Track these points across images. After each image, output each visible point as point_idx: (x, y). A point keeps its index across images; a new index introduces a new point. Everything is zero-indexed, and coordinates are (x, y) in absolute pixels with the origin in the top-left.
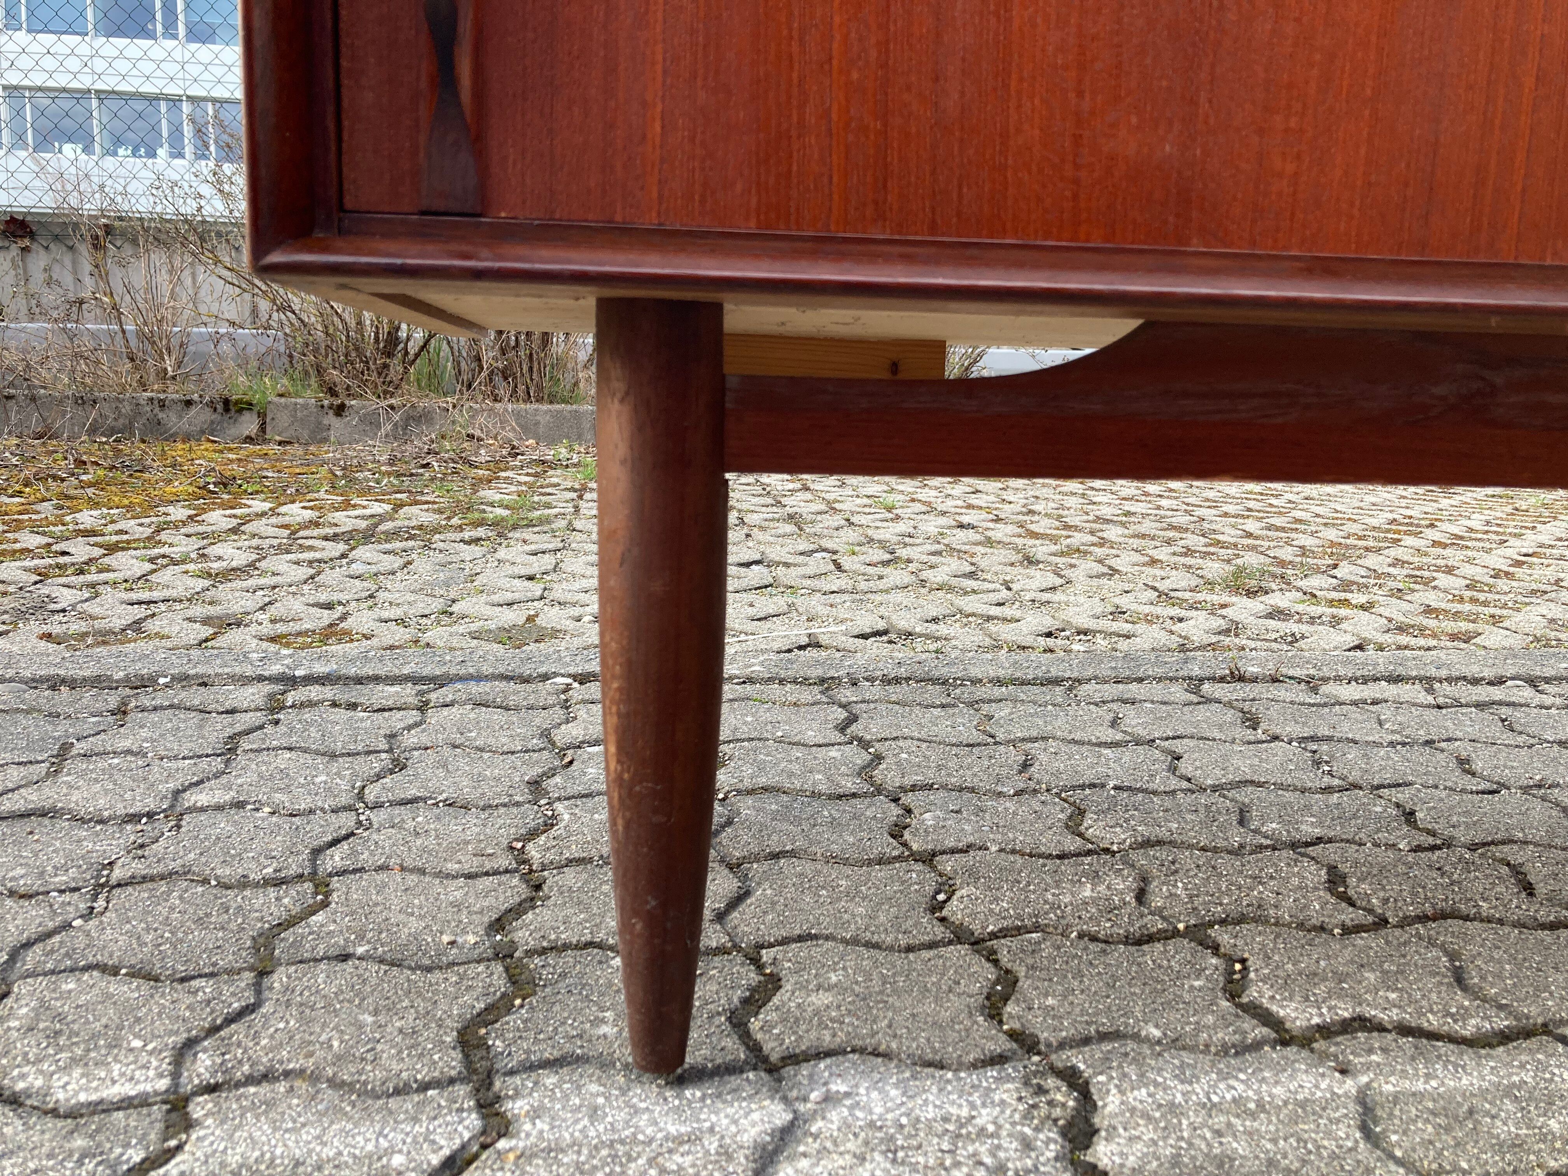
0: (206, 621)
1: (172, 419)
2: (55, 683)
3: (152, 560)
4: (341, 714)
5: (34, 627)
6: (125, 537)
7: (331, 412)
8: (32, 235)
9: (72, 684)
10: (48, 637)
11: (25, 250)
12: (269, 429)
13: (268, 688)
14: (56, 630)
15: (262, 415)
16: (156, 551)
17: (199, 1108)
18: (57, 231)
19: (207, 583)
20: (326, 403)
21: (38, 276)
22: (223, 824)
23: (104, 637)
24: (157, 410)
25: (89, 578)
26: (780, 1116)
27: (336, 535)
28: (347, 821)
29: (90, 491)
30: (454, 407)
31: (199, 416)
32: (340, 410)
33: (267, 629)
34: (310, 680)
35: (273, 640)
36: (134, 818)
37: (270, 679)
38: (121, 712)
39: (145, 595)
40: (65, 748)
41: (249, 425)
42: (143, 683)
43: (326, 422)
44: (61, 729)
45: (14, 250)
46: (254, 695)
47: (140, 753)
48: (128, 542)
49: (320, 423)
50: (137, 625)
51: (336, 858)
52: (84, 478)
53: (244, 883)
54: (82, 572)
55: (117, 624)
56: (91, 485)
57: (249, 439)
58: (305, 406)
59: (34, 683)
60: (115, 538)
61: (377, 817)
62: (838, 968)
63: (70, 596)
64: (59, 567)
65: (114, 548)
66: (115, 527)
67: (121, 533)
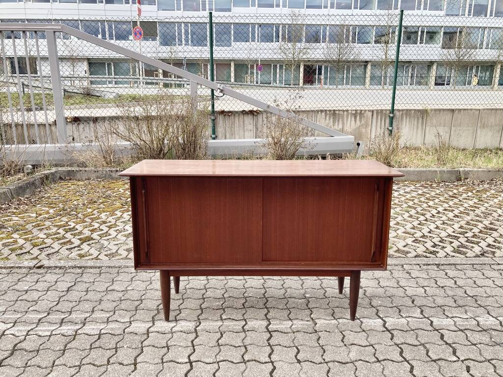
2: (109, 267)
5: (103, 252)
6: (111, 224)
8: (80, 121)
10: (105, 255)
11: (79, 124)
14: (106, 253)
17: (132, 322)
18: (85, 119)
19: (126, 238)
21: (81, 130)
22: (131, 292)
23: (113, 255)
24: (110, 173)
26: (175, 324)
28: (144, 292)
29: (102, 206)
36: (122, 291)
38: (118, 273)
39: (116, 243)
40: (113, 279)
42: (120, 267)
45: (76, 124)
47: (121, 281)
48: (111, 225)
50: (117, 252)
51: (143, 297)
52: (100, 201)
53: (134, 301)
54: (106, 236)
55: (114, 251)
56: (102, 203)
59: (107, 267)
60: (109, 224)
61: (148, 291)
62: (187, 311)
63: (106, 243)
64: (103, 234)
65: (110, 227)
66: (108, 220)
67: (110, 222)
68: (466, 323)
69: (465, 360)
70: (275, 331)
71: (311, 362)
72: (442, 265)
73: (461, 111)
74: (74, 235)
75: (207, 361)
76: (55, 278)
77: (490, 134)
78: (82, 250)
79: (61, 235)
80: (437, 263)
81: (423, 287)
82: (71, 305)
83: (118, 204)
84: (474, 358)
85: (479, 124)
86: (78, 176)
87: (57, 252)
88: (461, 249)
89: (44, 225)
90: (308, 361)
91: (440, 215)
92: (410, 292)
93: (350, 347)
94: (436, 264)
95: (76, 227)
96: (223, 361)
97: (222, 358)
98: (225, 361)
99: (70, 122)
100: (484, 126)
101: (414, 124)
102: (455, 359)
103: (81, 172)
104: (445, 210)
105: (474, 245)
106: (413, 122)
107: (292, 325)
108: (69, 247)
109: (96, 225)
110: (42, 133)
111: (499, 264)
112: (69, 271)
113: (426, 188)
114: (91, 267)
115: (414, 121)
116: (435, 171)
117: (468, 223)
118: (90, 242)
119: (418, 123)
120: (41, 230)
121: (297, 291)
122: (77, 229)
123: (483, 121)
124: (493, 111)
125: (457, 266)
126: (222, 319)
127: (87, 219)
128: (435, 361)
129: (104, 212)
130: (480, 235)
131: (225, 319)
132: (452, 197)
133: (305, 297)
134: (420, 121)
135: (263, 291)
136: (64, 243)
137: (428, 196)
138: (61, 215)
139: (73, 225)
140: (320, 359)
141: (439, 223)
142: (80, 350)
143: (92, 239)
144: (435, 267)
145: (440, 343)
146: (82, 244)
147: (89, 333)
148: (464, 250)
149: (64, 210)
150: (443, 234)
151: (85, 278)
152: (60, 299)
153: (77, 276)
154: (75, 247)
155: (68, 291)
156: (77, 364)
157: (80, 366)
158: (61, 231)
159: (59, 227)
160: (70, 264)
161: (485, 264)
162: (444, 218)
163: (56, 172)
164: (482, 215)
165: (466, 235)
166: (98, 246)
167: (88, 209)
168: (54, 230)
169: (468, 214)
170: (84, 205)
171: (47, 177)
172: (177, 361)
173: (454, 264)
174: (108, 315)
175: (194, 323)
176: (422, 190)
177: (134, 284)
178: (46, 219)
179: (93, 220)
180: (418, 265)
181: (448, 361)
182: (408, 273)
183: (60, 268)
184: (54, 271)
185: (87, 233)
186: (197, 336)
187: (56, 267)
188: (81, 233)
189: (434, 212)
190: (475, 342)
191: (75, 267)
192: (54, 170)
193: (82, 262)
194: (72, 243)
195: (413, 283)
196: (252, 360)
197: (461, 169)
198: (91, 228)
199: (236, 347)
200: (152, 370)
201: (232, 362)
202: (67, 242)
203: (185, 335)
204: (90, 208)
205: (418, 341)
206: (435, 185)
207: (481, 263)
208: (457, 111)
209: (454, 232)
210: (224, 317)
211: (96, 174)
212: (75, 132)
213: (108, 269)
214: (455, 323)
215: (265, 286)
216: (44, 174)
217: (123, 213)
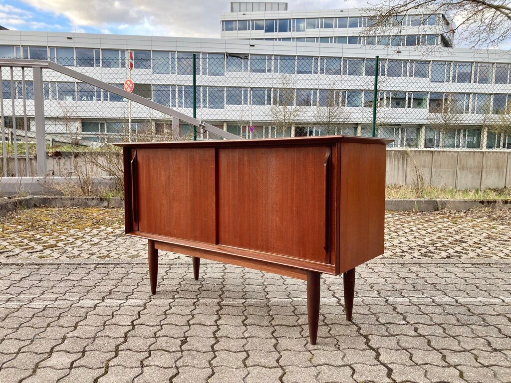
0: (89, 254)
1: (89, 202)
2: (68, 264)
3: (82, 242)
4: (104, 269)
5: (65, 255)
8: (61, 155)
9: (71, 264)
10: (67, 257)
11: (60, 159)
12: (110, 204)
13: (95, 265)
14: (68, 256)
15: (108, 201)
16: (83, 240)
17: (81, 300)
18: (67, 154)
19: (91, 246)
21: (62, 164)
22: (86, 281)
23: (75, 257)
24: (86, 200)
25: (72, 246)
27: (115, 235)
28: (100, 281)
29: (72, 224)
31: (95, 202)
33: (98, 255)
34: (101, 264)
35: (98, 257)
36: (77, 280)
37: (96, 264)
38: (76, 268)
39: (81, 249)
40: (70, 273)
41: (106, 204)
42: (79, 264)
44: (69, 270)
45: (57, 159)
46: (93, 266)
47: (78, 273)
50: (79, 255)
51: (97, 284)
53: (87, 286)
54: (71, 244)
55: (76, 254)
56: (73, 223)
57: (105, 207)
58: (118, 199)
59: (66, 264)
60: (77, 237)
62: (139, 293)
63: (69, 249)
64: (68, 243)
65: (76, 239)
66: (76, 234)
67: (78, 235)
68: (421, 300)
69: (414, 323)
70: (227, 305)
71: (258, 325)
72: (407, 264)
73: (440, 153)
74: (39, 244)
75: (151, 324)
76: (10, 271)
77: (470, 176)
78: (44, 253)
79: (25, 243)
80: (402, 262)
81: (384, 278)
82: (21, 289)
83: (89, 223)
84: (423, 322)
85: (458, 166)
86: (53, 203)
87: (18, 255)
88: (428, 254)
89: (9, 236)
90: (255, 325)
91: (413, 233)
92: (370, 281)
93: (300, 316)
94: (401, 264)
95: (43, 238)
96: (167, 324)
97: (166, 322)
98: (170, 324)
99: (51, 156)
100: (463, 168)
101: (395, 164)
102: (404, 322)
103: (57, 200)
104: (419, 229)
105: (441, 252)
106: (393, 163)
107: (245, 302)
108: (30, 251)
109: (63, 237)
110: (22, 166)
111: (463, 263)
112: (26, 267)
113: (403, 215)
114: (49, 264)
115: (395, 161)
116: (412, 201)
117: (439, 237)
118: (54, 249)
119: (398, 164)
120: (5, 240)
121: (256, 281)
122: (42, 240)
123: (462, 164)
124: (471, 153)
125: (422, 265)
126: (174, 298)
127: (55, 233)
128: (383, 324)
129: (74, 228)
130: (450, 245)
131: (177, 298)
132: (428, 221)
133: (264, 284)
134: (401, 161)
135: (222, 280)
136: (27, 249)
137: (404, 220)
138: (28, 230)
139: (39, 237)
140: (267, 323)
141: (410, 238)
142: (22, 318)
143: (56, 246)
144: (400, 266)
145: (391, 313)
146: (45, 249)
147: (34, 307)
148: (431, 254)
149: (32, 226)
150: (413, 245)
151: (41, 271)
152: (10, 286)
153: (33, 270)
154: (37, 252)
155: (21, 280)
156: (15, 327)
157: (18, 329)
158: (26, 241)
159: (25, 238)
160: (28, 262)
161: (450, 264)
162: (416, 234)
163: (30, 199)
164: (454, 232)
165: (435, 245)
166: (61, 251)
167: (57, 227)
168: (19, 240)
169: (440, 232)
170: (54, 223)
171: (20, 202)
172: (120, 324)
173: (419, 264)
174: (57, 296)
175: (144, 301)
176: (399, 217)
177: (90, 276)
178: (11, 233)
179: (60, 234)
180: (383, 264)
181: (397, 324)
182: (371, 269)
183: (17, 265)
184: (11, 267)
185: (52, 242)
186: (145, 308)
187: (13, 264)
188: (46, 242)
189: (407, 230)
190: (427, 313)
191: (33, 264)
192: (28, 197)
193: (42, 261)
194: (35, 248)
195: (375, 275)
196: (198, 324)
197: (438, 200)
198: (57, 239)
199: (182, 315)
200: (92, 330)
201: (177, 325)
202: (30, 248)
203: (133, 308)
204: (60, 226)
205: (371, 312)
206: (412, 214)
207: (446, 262)
208: (436, 153)
209: (424, 243)
210: (176, 297)
211: (73, 202)
212: (56, 166)
213: (67, 266)
214: (410, 300)
215: (225, 277)
216: (19, 200)
217: (93, 229)
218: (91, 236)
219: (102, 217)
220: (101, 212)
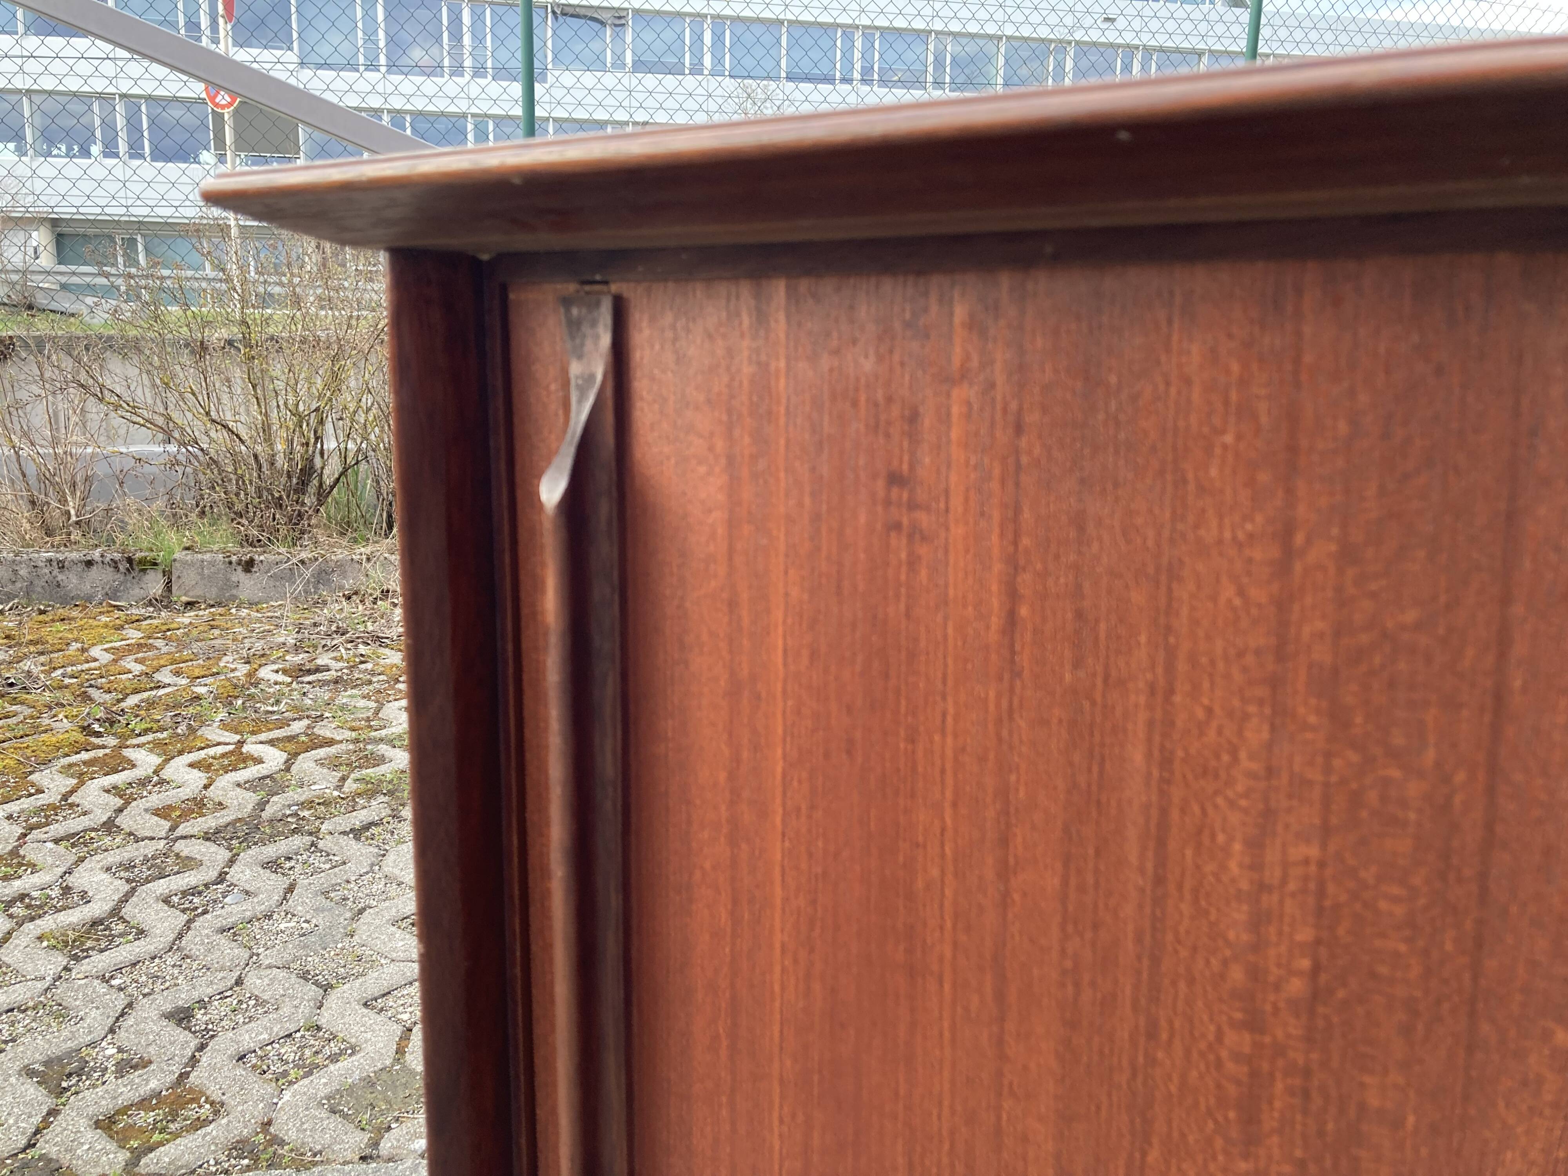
0: (46, 1074)
1: (71, 581)
3: (8, 909)
7: (240, 568)
12: (174, 588)
15: (167, 573)
16: (16, 885)
19: (61, 963)
20: (234, 558)
24: (56, 572)
27: (217, 831)
30: (368, 560)
31: (100, 577)
32: (249, 566)
33: (108, 1092)
35: (111, 1122)
41: (154, 585)
43: (234, 578)
49: (228, 580)
57: (153, 603)
58: (212, 563)
83: (62, 729)
217: (82, 779)
218: (72, 839)
219: (137, 668)
220: (134, 635)
